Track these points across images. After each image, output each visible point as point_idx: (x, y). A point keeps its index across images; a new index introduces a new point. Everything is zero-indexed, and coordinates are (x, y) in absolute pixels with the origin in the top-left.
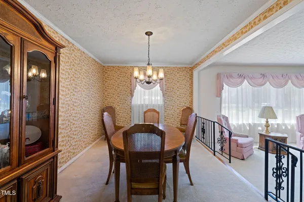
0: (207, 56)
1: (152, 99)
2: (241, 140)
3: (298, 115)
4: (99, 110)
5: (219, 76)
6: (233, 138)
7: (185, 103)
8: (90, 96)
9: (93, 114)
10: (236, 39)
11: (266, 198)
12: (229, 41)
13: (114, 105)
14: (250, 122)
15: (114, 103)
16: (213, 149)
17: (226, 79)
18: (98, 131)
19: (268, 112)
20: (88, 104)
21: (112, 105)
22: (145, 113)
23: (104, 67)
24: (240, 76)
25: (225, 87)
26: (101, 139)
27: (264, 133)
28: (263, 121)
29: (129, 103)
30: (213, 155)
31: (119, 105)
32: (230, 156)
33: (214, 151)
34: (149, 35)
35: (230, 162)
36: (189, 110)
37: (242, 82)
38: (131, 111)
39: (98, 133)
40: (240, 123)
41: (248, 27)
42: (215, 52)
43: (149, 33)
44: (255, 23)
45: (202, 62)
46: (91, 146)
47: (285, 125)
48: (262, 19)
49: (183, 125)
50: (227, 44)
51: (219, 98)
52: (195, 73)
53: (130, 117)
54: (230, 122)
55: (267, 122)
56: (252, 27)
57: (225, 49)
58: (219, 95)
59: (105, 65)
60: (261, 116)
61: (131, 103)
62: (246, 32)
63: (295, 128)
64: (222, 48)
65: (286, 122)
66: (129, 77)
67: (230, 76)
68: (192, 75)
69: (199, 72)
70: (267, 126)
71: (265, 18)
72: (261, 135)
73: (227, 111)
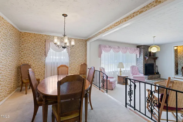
0: (96, 35)
1: (61, 58)
2: (111, 80)
3: (131, 66)
4: (15, 67)
5: (100, 46)
6: (108, 79)
7: (82, 61)
8: (8, 56)
9: (10, 70)
10: (112, 28)
11: (126, 106)
12: (108, 28)
13: (30, 63)
14: (114, 70)
15: (29, 61)
16: (99, 86)
17: (103, 48)
18: (14, 85)
19: (121, 65)
20: (5, 62)
21: (28, 62)
22: (58, 68)
23: (21, 32)
24: (110, 47)
25: (103, 52)
26: (17, 91)
27: (119, 75)
28: (119, 70)
29: (43, 61)
30: (99, 90)
31: (34, 63)
32: (107, 89)
33: (100, 88)
34: (65, 16)
35: (107, 92)
36: (85, 65)
37: (110, 50)
38: (45, 67)
39: (13, 87)
40: (109, 71)
41: (118, 24)
42: (100, 33)
43: (65, 15)
44: (121, 22)
45: (92, 38)
46: (7, 98)
47: (126, 71)
48: (124, 21)
49: (81, 74)
50: (107, 30)
51: (100, 58)
52: (88, 43)
53: (44, 72)
54: (105, 71)
55: (121, 70)
56: (119, 24)
57: (106, 32)
58: (100, 56)
59: (21, 31)
60: (118, 67)
61: (45, 61)
62: (117, 25)
63: (130, 72)
64: (105, 32)
65: (127, 69)
66: (44, 42)
67: (105, 47)
68: (86, 44)
69: (90, 43)
70: (121, 72)
71: (125, 21)
72: (118, 76)
73: (104, 65)
